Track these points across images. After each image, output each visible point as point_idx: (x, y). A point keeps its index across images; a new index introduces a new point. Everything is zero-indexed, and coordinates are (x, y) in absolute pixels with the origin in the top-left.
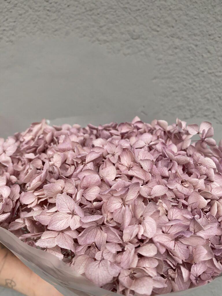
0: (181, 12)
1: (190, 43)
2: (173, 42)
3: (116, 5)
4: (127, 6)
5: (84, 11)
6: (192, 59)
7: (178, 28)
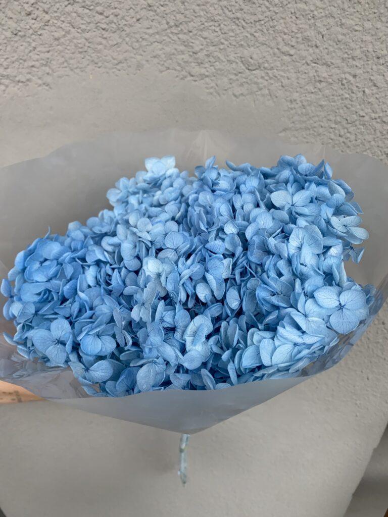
2: (316, 71)
3: (218, 14)
5: (166, 26)
6: (346, 98)
7: (326, 48)
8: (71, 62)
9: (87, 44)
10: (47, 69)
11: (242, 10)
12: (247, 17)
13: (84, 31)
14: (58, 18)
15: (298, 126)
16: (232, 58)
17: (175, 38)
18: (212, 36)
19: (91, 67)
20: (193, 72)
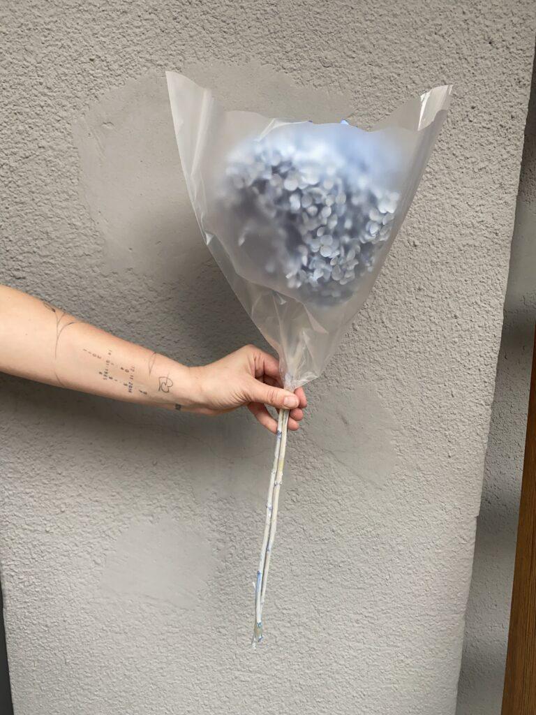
0: (378, 35)
1: (391, 73)
2: (372, 70)
3: (304, 27)
4: (317, 28)
5: (268, 33)
6: (395, 91)
7: (377, 54)
8: (200, 53)
9: (212, 41)
10: (181, 58)
11: (319, 25)
12: (323, 30)
13: (211, 32)
14: (194, 23)
15: (362, 112)
16: (313, 56)
17: (273, 41)
18: (299, 41)
19: (212, 58)
20: (285, 66)
